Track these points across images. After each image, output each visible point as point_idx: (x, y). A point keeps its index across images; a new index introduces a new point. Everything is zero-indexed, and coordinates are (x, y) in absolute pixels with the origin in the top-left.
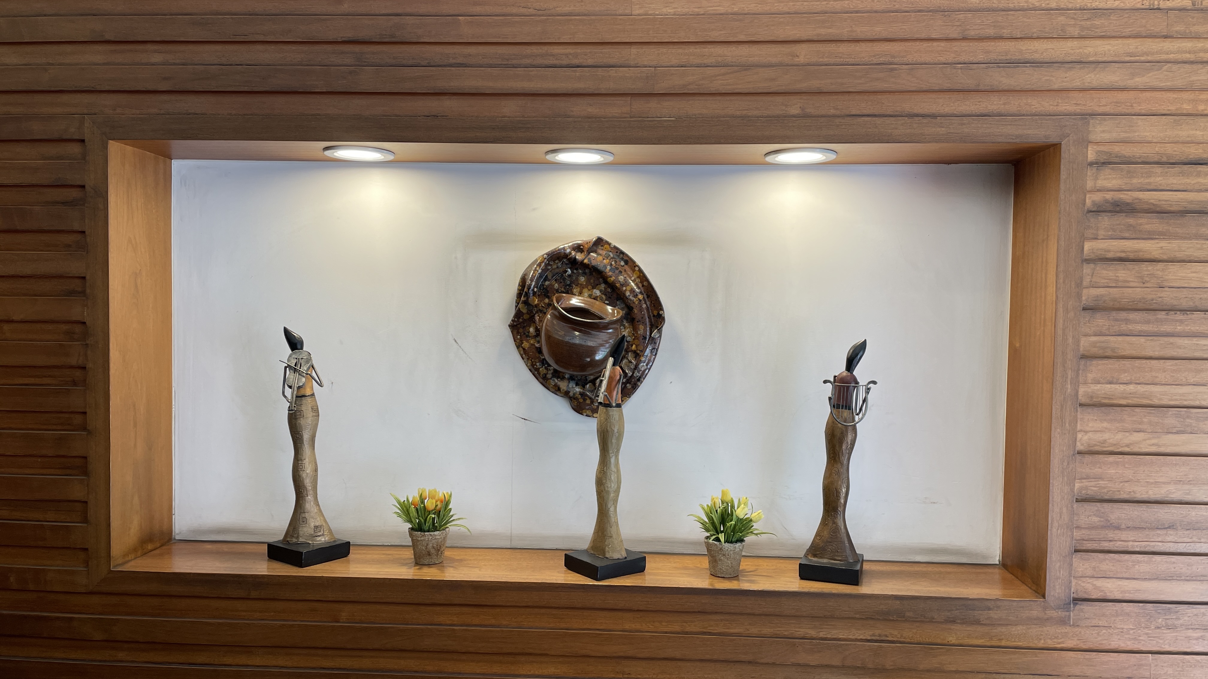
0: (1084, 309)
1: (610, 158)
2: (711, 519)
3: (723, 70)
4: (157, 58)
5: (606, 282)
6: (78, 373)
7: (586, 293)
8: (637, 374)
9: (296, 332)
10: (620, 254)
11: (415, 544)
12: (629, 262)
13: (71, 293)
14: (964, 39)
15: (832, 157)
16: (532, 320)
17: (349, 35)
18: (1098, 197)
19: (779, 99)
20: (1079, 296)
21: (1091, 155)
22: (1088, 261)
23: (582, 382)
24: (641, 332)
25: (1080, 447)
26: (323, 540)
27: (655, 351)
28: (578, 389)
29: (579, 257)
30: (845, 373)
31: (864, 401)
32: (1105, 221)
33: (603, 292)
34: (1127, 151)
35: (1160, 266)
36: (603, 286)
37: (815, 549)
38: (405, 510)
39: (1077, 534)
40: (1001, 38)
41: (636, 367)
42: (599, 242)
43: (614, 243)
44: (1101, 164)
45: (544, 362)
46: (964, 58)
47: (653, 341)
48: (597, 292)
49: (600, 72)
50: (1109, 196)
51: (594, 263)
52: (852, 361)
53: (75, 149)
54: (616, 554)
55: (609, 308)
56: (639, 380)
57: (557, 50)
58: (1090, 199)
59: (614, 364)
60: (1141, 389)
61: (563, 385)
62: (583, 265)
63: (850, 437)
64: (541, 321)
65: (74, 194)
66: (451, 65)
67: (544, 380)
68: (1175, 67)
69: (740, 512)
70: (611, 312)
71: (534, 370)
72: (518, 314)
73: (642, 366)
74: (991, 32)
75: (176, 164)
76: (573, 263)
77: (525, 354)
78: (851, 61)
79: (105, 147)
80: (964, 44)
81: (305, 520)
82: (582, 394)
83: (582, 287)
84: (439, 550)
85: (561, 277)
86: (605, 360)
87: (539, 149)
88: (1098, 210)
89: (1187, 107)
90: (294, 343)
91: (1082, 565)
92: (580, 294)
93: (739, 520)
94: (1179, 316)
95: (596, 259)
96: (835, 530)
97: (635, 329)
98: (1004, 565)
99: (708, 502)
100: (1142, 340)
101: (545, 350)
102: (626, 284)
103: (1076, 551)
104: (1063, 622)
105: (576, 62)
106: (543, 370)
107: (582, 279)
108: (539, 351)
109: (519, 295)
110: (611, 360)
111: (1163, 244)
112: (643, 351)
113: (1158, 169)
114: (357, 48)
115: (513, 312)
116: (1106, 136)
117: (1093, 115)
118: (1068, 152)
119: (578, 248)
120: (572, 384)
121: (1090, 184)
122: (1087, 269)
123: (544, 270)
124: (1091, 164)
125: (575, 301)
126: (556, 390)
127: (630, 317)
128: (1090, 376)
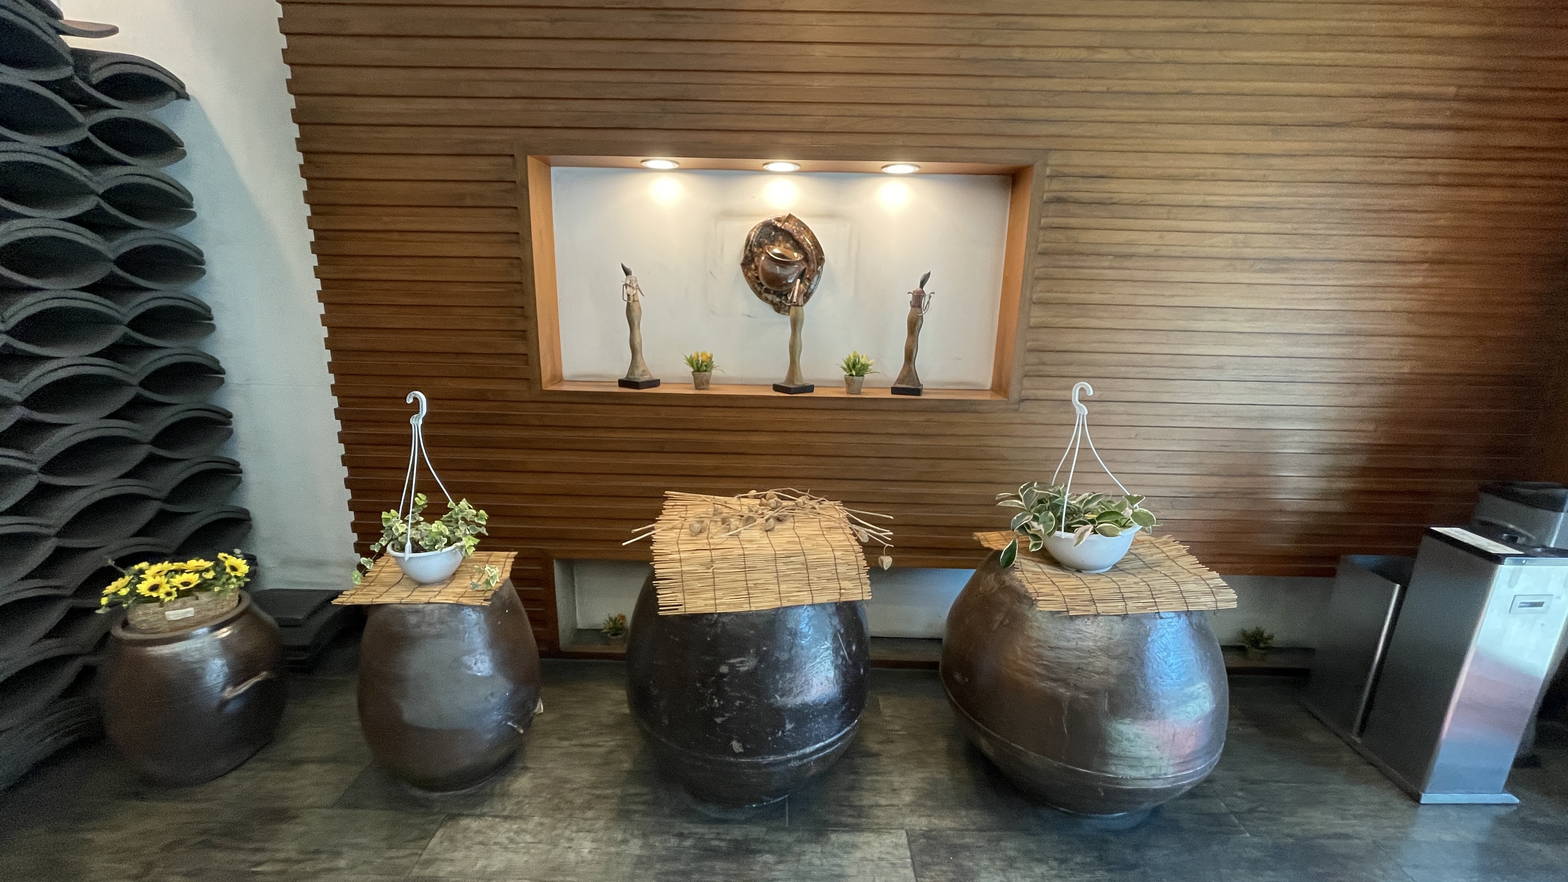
0: (1039, 254)
1: (798, 168)
2: (848, 365)
3: (863, 119)
4: (551, 107)
5: (794, 239)
6: (518, 286)
7: (782, 246)
8: (810, 291)
9: (627, 266)
10: (801, 224)
11: (695, 378)
12: (806, 229)
13: (511, 242)
14: (989, 106)
15: (917, 169)
16: (753, 260)
17: (658, 95)
18: (1050, 195)
19: (891, 137)
20: (1037, 247)
21: (1048, 171)
22: (1042, 228)
23: (780, 295)
24: (812, 267)
25: (1031, 324)
26: (646, 378)
27: (819, 277)
28: (778, 300)
29: (779, 225)
30: (919, 289)
31: (928, 303)
32: (1053, 207)
33: (792, 245)
34: (1067, 170)
35: (1077, 231)
36: (792, 242)
37: (899, 380)
38: (691, 362)
39: (1027, 368)
40: (1007, 106)
41: (809, 287)
42: (790, 217)
43: (798, 217)
44: (1051, 177)
45: (761, 285)
46: (988, 116)
47: (819, 273)
48: (788, 245)
49: (796, 118)
50: (1055, 194)
51: (787, 229)
52: (923, 283)
53: (509, 160)
54: (798, 383)
55: (796, 254)
56: (811, 294)
57: (772, 106)
58: (1046, 196)
59: (801, 283)
60: (1062, 295)
61: (770, 297)
62: (781, 229)
63: (920, 322)
64: (758, 261)
65: (509, 186)
66: (715, 113)
67: (759, 294)
68: (1093, 124)
69: (863, 361)
70: (797, 256)
71: (754, 289)
72: (746, 257)
73: (812, 287)
74: (1003, 102)
75: (553, 169)
76: (776, 228)
77: (748, 279)
78: (930, 116)
79: (526, 160)
80: (989, 109)
81: (637, 367)
82: (780, 302)
83: (780, 242)
84: (708, 382)
85: (768, 236)
86: (795, 281)
87: (757, 163)
88: (1050, 202)
89: (1098, 147)
90: (627, 272)
91: (1026, 382)
92: (779, 246)
93: (862, 365)
94: (1085, 258)
95: (788, 226)
96: (910, 370)
97: (809, 266)
98: (992, 389)
99: (845, 357)
100: (1066, 270)
101: (761, 277)
102: (804, 240)
103: (1026, 376)
104: (1016, 410)
105: (782, 112)
106: (759, 289)
107: (780, 238)
108: (758, 278)
109: (746, 247)
110: (799, 281)
111: (1079, 220)
112: (813, 278)
113: (1081, 180)
114: (663, 103)
115: (742, 257)
116: (1056, 162)
117: (1050, 150)
118: (1037, 169)
119: (778, 220)
120: (775, 297)
121: (1046, 187)
122: (1041, 233)
123: (760, 232)
124: (1048, 176)
125: (777, 250)
126: (766, 300)
127: (806, 259)
128: (1038, 289)
